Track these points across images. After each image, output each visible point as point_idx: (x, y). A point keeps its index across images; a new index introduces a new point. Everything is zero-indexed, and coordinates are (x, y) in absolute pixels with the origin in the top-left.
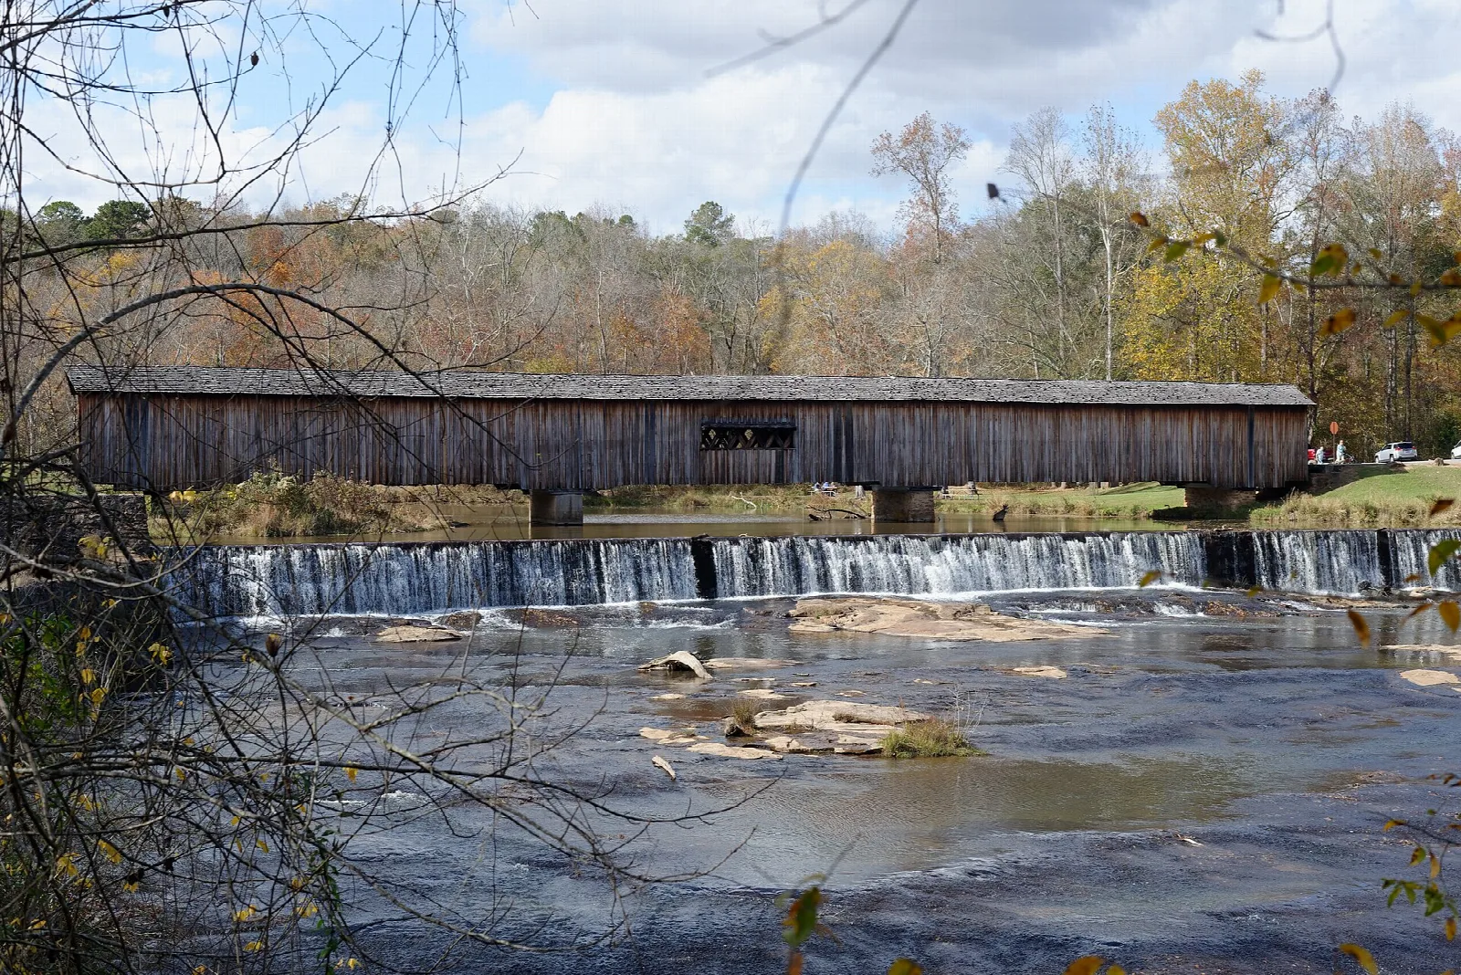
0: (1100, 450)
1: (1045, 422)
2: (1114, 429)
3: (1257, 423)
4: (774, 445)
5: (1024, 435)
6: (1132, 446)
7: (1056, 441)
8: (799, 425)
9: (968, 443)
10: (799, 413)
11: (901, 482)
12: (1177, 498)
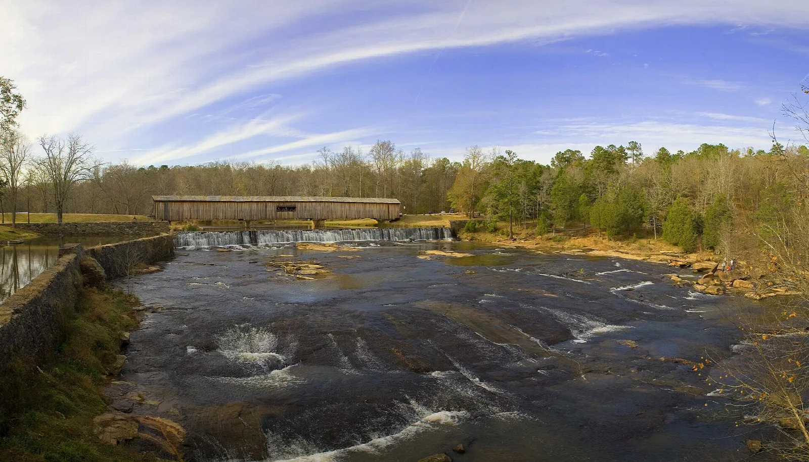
0: (359, 212)
1: (347, 206)
2: (361, 207)
3: (390, 206)
4: (292, 211)
5: (343, 209)
6: (365, 211)
7: (350, 210)
8: (296, 206)
9: (332, 210)
10: (297, 204)
11: (318, 218)
12: (376, 222)
